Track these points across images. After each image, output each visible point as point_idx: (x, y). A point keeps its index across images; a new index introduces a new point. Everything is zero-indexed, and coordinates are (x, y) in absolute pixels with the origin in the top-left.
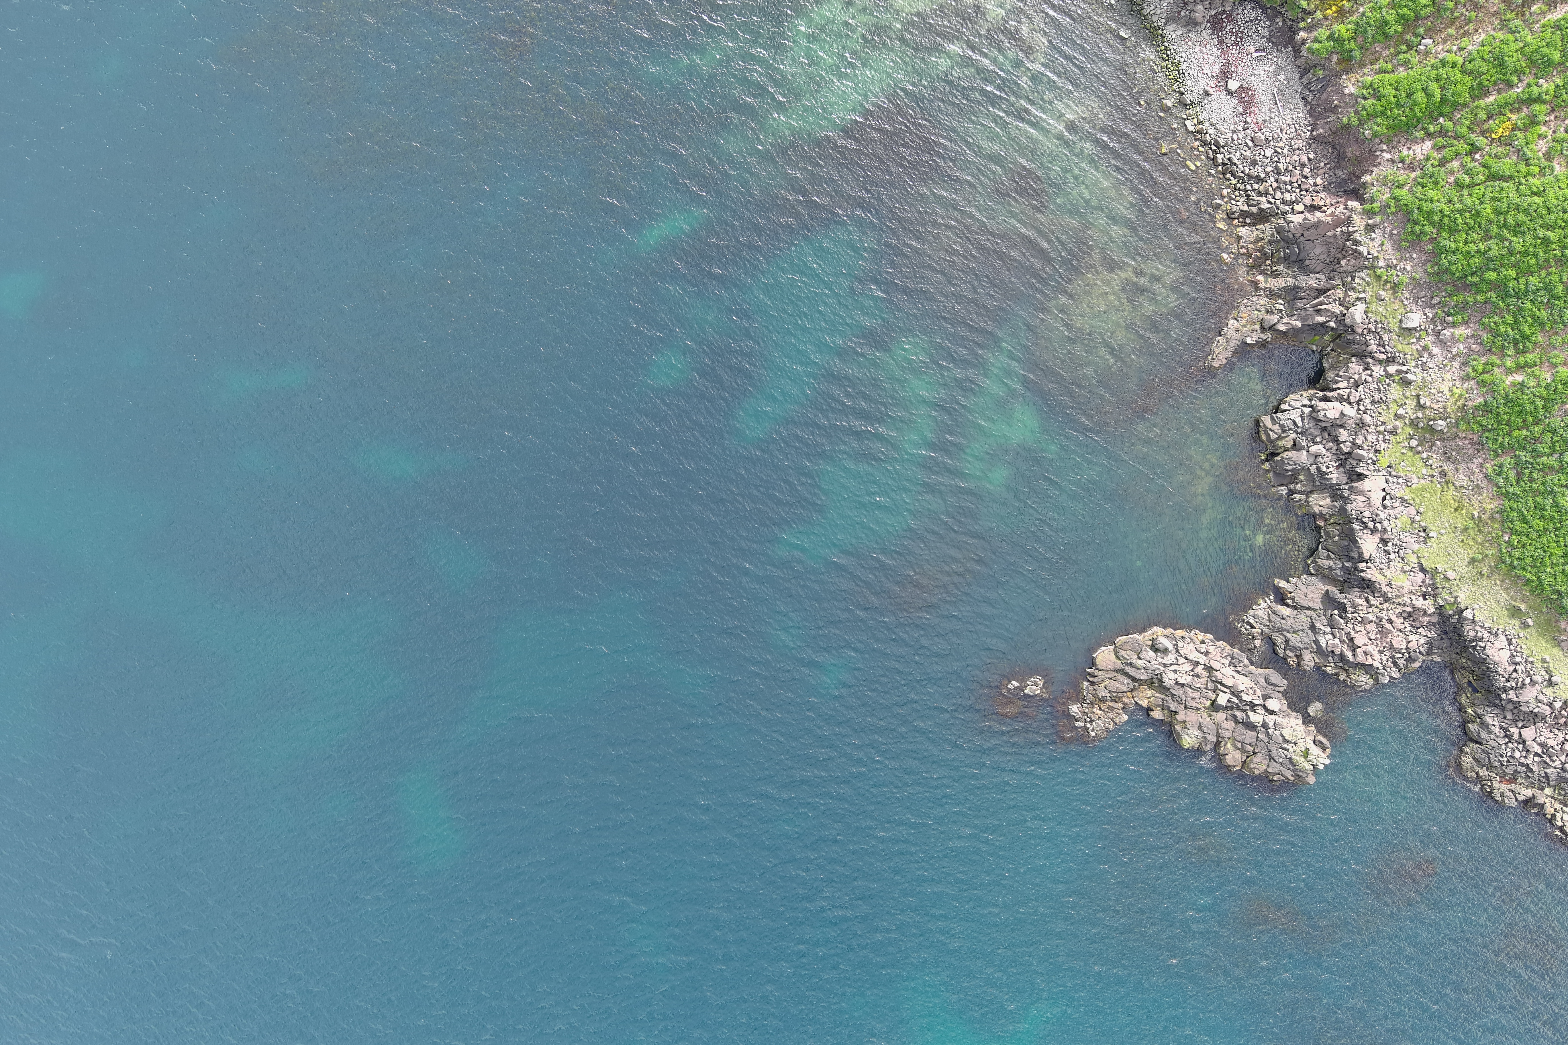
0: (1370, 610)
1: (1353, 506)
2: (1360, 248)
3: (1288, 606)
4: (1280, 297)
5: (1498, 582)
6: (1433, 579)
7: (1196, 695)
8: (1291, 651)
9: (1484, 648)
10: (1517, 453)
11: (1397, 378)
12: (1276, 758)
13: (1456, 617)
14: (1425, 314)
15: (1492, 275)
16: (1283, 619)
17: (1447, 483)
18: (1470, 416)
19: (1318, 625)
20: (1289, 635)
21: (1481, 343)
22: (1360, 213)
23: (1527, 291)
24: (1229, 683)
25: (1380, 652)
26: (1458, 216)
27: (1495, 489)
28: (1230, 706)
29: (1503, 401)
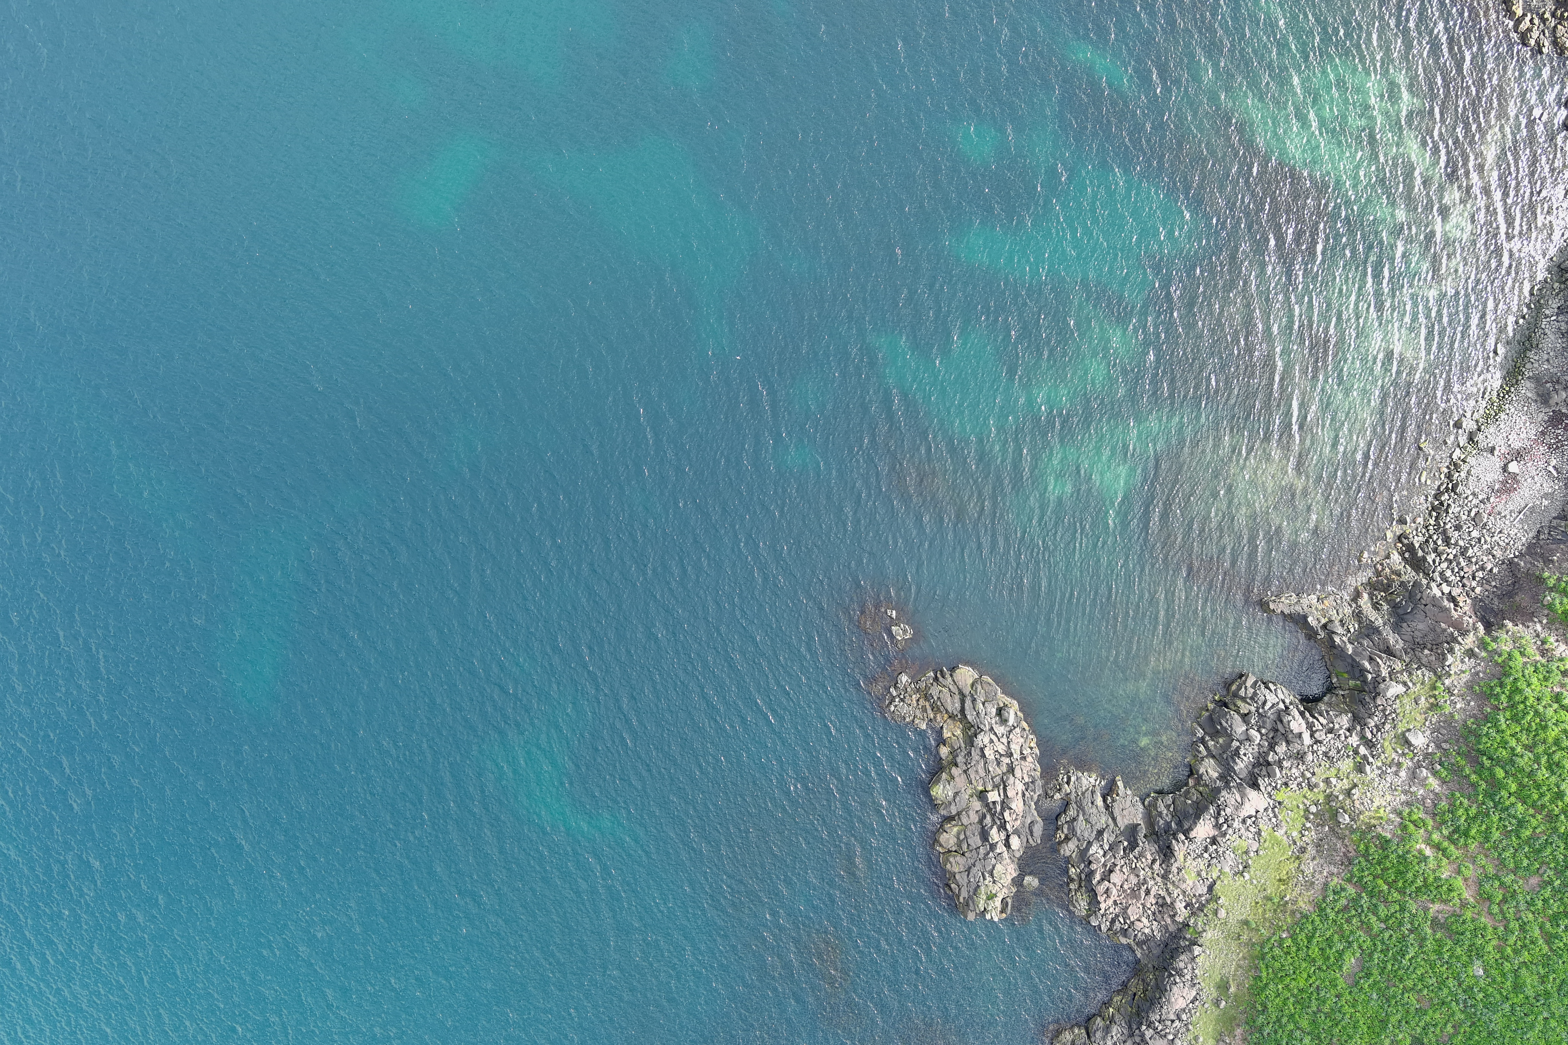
0: (1147, 869)
1: (1227, 796)
2: (1449, 656)
3: (1105, 801)
4: (1360, 623)
5: (1241, 955)
6: (1208, 901)
7: (982, 773)
8: (1069, 829)
9: (1176, 983)
10: (1364, 894)
11: (1358, 759)
12: (971, 875)
13: (1187, 943)
14: (1428, 745)
15: (1500, 773)
16: (1092, 803)
17: (1298, 858)
18: (1369, 837)
19: (1105, 835)
20: (1081, 817)
21: (1435, 805)
22: (1477, 637)
23: (1507, 809)
24: (1011, 793)
25: (1115, 902)
26: (1532, 713)
27: (1321, 898)
28: (989, 807)
29: (1401, 853)
